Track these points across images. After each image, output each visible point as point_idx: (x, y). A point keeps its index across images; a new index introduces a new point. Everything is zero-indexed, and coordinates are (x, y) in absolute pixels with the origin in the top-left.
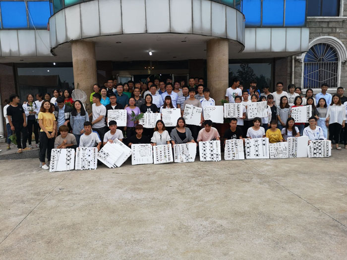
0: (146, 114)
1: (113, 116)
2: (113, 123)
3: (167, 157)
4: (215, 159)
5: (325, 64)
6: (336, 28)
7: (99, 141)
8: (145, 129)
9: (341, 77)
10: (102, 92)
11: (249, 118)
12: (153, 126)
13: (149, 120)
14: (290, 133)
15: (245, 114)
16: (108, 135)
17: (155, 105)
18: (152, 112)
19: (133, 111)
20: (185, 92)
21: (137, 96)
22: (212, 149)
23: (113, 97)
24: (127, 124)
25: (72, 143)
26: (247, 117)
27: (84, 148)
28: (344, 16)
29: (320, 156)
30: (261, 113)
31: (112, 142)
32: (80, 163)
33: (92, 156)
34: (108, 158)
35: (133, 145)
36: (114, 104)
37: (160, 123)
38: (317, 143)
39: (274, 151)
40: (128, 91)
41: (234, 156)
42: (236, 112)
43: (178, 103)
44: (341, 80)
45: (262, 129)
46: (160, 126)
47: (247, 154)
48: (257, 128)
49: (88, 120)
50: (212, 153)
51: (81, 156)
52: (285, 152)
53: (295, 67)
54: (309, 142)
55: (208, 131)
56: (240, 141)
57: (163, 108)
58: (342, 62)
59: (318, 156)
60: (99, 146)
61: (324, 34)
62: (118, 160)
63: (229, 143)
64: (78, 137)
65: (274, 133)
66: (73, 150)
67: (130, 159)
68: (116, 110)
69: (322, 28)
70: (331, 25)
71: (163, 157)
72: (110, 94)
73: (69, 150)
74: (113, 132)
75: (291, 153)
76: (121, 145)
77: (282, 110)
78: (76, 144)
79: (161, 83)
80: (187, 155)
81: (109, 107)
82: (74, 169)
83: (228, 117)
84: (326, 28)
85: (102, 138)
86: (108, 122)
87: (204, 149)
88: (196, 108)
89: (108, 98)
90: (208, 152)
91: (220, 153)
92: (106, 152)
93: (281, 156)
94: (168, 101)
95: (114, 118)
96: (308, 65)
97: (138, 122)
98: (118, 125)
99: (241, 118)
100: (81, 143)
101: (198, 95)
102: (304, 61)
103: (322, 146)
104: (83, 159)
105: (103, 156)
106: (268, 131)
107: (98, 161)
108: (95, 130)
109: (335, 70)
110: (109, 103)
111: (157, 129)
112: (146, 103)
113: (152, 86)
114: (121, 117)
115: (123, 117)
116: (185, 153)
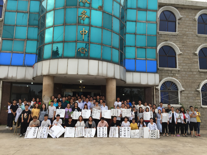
0: (74, 112)
1: (58, 112)
2: (58, 115)
3: (82, 134)
4: (104, 137)
5: (171, 92)
6: (175, 74)
7: (50, 124)
8: (73, 119)
9: (180, 99)
10: (55, 100)
11: (123, 116)
12: (77, 118)
13: (76, 115)
14: (141, 125)
15: (121, 115)
16: (55, 121)
17: (79, 108)
18: (77, 111)
19: (68, 110)
20: (94, 102)
21: (72, 103)
22: (103, 131)
23: (60, 103)
24: (65, 116)
25: (38, 124)
26: (122, 116)
27: (43, 127)
28: (179, 68)
29: (155, 138)
30: (129, 114)
31: (56, 125)
32: (40, 135)
33: (46, 131)
34: (53, 133)
35: (66, 128)
36: (60, 106)
37: (81, 117)
38: (153, 131)
39: (133, 134)
40: (67, 100)
41: (114, 136)
42: (117, 113)
43: (91, 107)
44: (180, 100)
45: (128, 122)
46: (81, 118)
47: (120, 135)
48: (126, 122)
49: (47, 113)
50: (103, 133)
51: (41, 131)
52: (138, 135)
53: (156, 92)
54: (149, 131)
55: (103, 122)
56: (117, 128)
57: (83, 109)
58: (180, 91)
59: (153, 138)
60: (50, 127)
61: (169, 76)
62: (58, 134)
63: (112, 128)
64: (41, 122)
65: (134, 125)
66: (38, 128)
67: (63, 134)
68: (61, 109)
69: (168, 73)
70: (173, 72)
71: (80, 134)
72: (58, 101)
73: (36, 128)
74: (58, 121)
75: (141, 136)
76: (61, 126)
77: (140, 114)
78: (39, 125)
79: (84, 97)
80: (91, 134)
81: (57, 108)
82: (36, 138)
83: (113, 116)
84: (170, 73)
85: (52, 123)
86: (56, 115)
87: (100, 131)
88: (98, 110)
89: (57, 103)
90: (101, 133)
91: (107, 134)
92: (53, 130)
93: (136, 137)
94: (86, 106)
95: (59, 113)
96: (162, 92)
97: (70, 115)
98: (61, 117)
99: (119, 117)
100: (42, 125)
101: (100, 104)
102: (160, 90)
103: (155, 133)
104: (42, 133)
105: (51, 132)
106: (131, 123)
107: (48, 134)
108: (49, 119)
109: (176, 95)
110: (58, 106)
111: (79, 120)
112: (75, 106)
113: (79, 98)
114: (62, 113)
115: (63, 113)
116: (90, 133)
